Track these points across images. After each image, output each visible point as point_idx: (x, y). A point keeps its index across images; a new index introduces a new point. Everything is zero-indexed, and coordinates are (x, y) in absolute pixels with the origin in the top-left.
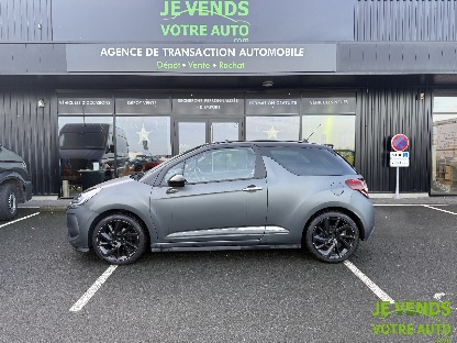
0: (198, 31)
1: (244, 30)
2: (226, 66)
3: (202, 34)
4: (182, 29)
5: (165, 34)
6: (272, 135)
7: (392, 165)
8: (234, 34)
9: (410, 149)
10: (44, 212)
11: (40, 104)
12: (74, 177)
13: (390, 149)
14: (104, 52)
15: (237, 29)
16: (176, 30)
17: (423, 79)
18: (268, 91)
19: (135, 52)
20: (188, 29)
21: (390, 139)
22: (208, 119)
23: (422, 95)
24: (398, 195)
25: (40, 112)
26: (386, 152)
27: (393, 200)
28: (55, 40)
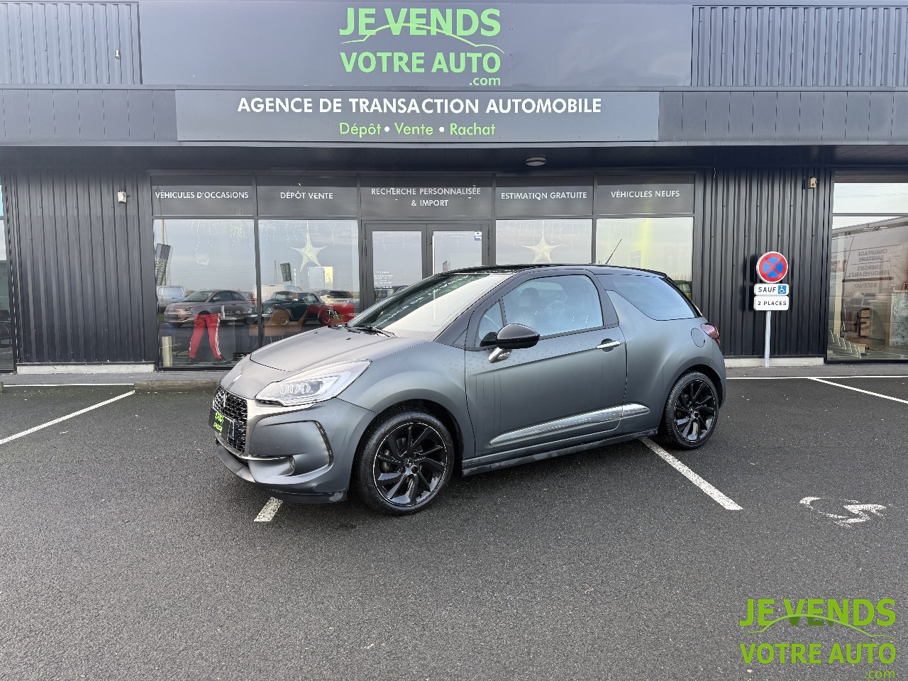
1: (491, 63)
2: (462, 131)
3: (415, 70)
4: (379, 60)
5: (349, 69)
6: (542, 253)
7: (757, 307)
8: (475, 70)
9: (789, 280)
11: (121, 197)
13: (755, 279)
14: (243, 105)
15: (480, 60)
16: (367, 62)
17: (815, 152)
18: (537, 174)
19: (299, 105)
20: (390, 60)
21: (754, 260)
22: (427, 224)
23: (813, 181)
24: (768, 362)
25: (119, 211)
26: (748, 284)
27: (758, 370)
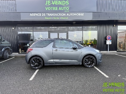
0: (55, 9)
2: (63, 18)
3: (56, 10)
4: (51, 8)
5: (47, 9)
6: (75, 36)
7: (107, 44)
9: (111, 40)
10: (16, 57)
11: (13, 28)
12: (22, 48)
13: (106, 40)
14: (31, 15)
16: (49, 9)
17: (115, 21)
19: (39, 15)
20: (53, 8)
21: (106, 37)
22: (58, 32)
23: (115, 25)
24: (108, 52)
25: (13, 31)
26: (105, 40)
27: (107, 53)
28: (17, 12)
